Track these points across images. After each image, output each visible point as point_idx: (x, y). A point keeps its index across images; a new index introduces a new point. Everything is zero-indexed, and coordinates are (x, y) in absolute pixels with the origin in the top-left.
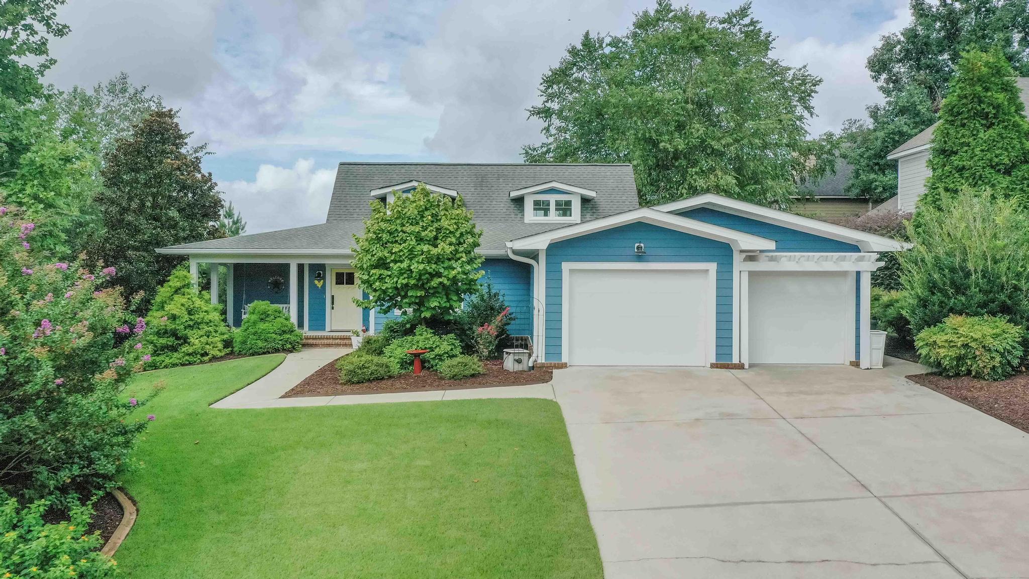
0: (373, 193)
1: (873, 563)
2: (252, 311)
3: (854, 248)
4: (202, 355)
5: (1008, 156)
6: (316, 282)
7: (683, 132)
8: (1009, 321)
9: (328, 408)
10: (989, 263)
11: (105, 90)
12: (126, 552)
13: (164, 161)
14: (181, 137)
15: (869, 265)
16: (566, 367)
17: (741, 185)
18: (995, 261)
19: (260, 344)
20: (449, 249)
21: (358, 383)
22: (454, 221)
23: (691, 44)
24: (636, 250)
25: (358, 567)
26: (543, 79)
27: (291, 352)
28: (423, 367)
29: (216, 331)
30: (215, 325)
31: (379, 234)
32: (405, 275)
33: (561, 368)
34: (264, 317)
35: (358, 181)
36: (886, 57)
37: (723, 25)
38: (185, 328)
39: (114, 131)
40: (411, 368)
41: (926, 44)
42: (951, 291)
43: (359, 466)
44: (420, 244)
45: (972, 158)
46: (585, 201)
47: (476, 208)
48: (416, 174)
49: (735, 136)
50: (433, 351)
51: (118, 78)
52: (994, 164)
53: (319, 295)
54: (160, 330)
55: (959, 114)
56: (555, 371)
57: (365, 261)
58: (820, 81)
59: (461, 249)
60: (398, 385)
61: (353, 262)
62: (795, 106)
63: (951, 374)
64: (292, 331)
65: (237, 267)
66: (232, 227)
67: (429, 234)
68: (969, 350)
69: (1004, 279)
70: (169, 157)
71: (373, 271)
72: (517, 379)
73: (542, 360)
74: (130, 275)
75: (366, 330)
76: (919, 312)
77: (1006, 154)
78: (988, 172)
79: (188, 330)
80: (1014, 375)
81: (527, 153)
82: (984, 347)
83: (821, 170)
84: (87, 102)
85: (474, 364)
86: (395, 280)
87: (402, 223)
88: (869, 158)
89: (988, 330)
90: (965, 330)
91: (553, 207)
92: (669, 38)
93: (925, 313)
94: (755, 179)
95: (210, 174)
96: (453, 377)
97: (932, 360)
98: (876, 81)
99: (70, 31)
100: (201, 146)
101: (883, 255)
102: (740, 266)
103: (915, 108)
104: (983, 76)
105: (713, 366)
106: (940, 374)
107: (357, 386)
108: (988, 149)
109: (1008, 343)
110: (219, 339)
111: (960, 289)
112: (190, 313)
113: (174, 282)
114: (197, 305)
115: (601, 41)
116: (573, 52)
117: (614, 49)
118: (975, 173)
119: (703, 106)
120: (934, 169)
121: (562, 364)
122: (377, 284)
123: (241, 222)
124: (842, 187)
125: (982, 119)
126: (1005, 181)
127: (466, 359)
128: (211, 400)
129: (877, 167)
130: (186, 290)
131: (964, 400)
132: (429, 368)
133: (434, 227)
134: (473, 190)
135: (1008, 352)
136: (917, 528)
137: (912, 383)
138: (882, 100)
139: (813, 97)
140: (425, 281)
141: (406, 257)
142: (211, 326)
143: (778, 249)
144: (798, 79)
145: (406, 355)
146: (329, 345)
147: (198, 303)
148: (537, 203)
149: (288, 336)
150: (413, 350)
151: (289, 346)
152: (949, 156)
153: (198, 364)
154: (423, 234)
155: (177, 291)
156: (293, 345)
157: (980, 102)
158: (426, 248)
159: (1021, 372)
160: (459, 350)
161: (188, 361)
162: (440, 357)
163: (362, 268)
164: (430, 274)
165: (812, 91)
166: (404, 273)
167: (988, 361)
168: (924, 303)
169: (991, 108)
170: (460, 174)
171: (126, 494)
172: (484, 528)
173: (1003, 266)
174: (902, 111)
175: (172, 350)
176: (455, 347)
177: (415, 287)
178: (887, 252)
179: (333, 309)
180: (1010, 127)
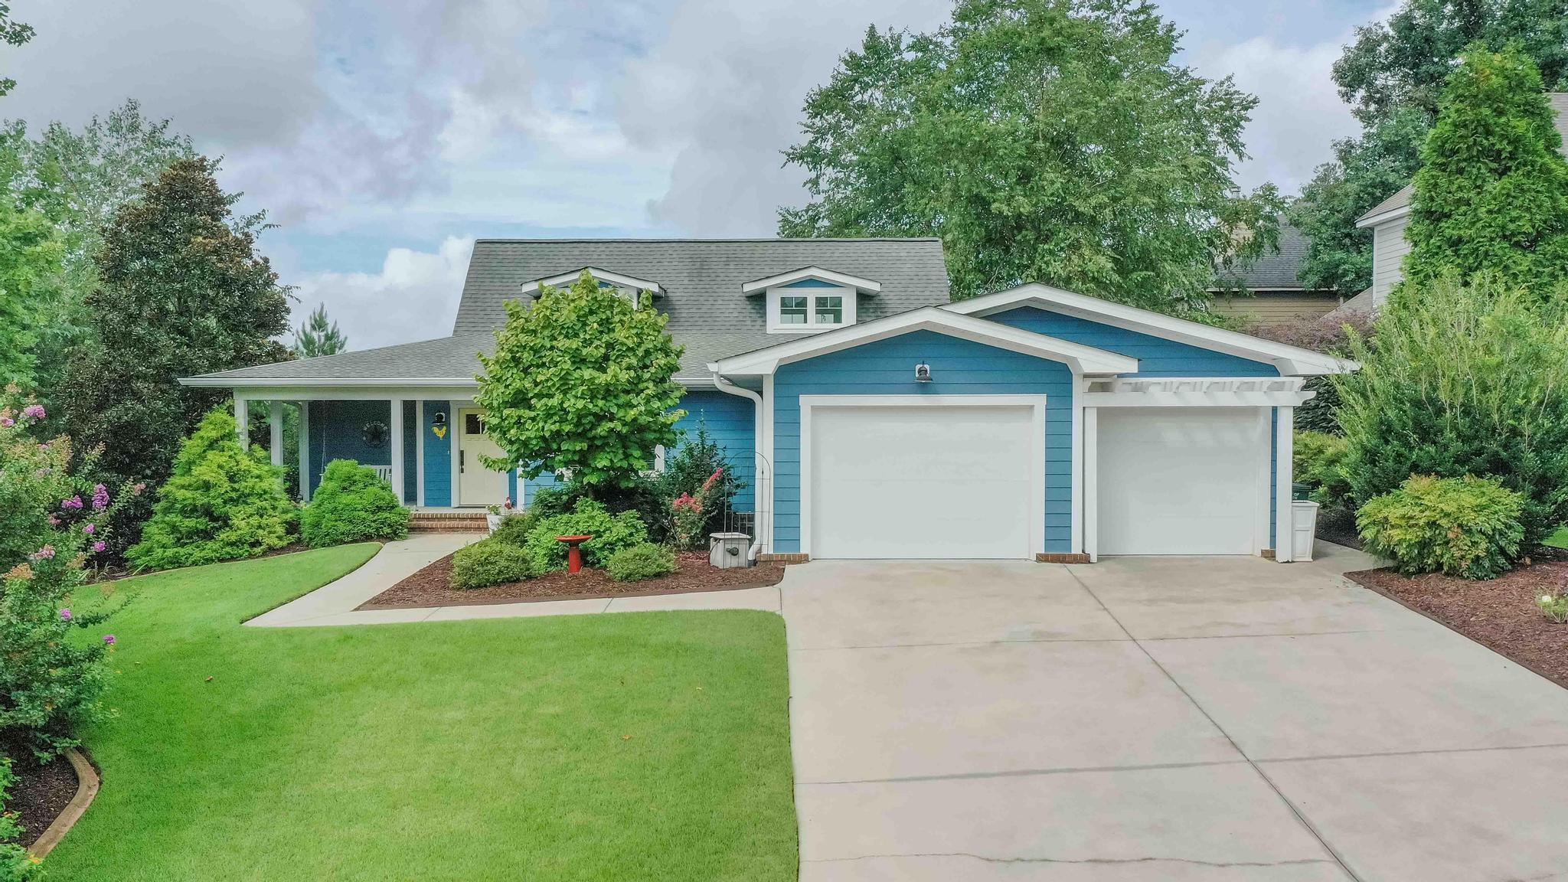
0: (526, 288)
1: (1221, 863)
2: (329, 476)
3: (1267, 369)
4: (253, 545)
5: (1531, 220)
6: (436, 430)
7: (1029, 186)
8: (1503, 485)
9: (421, 625)
10: (1474, 391)
11: (105, 128)
12: (71, 846)
13: (192, 240)
14: (221, 201)
15: (1290, 396)
16: (807, 561)
17: (1121, 269)
18: (1485, 389)
19: (342, 527)
20: (624, 376)
21: (479, 586)
22: (634, 331)
23: (1040, 44)
24: (917, 375)
25: (420, 869)
26: (807, 102)
27: (392, 539)
28: (585, 563)
29: (274, 508)
30: (272, 498)
31: (518, 352)
32: (556, 418)
33: (799, 562)
34: (348, 484)
35: (504, 268)
36: (1364, 60)
37: (1097, 13)
38: (225, 502)
39: (120, 194)
40: (565, 563)
41: (1427, 40)
42: (1413, 438)
43: (451, 715)
44: (580, 369)
45: (1473, 224)
46: (864, 298)
47: (691, 311)
48: (596, 257)
49: (1113, 191)
50: (601, 536)
51: (123, 109)
52: (1508, 233)
53: (440, 451)
54: (185, 506)
55: (1454, 152)
56: (789, 569)
57: (495, 395)
58: (1255, 101)
59: (647, 376)
60: (540, 590)
61: (477, 398)
62: (1216, 143)
63: (1411, 570)
64: (393, 507)
65: (315, 407)
66: (324, 344)
67: (593, 352)
68: (1437, 532)
69: (1496, 417)
70: (200, 234)
71: (506, 412)
72: (729, 580)
73: (768, 550)
74: (140, 420)
75: (514, 504)
76: (1365, 471)
77: (1528, 215)
78: (1498, 246)
79: (228, 506)
80: (1509, 571)
81: (785, 220)
82: (1460, 526)
83: (1256, 247)
84: (74, 147)
85: (662, 556)
86: (541, 424)
87: (552, 335)
88: (1336, 226)
89: (1468, 499)
90: (1432, 498)
91: (811, 307)
92: (1006, 34)
93: (1373, 472)
94: (1145, 260)
95: (266, 260)
96: (627, 578)
97: (1380, 548)
98: (1348, 100)
99: (33, 34)
100: (256, 214)
101: (1311, 382)
102: (1081, 397)
103: (1408, 144)
104: (1494, 91)
105: (1041, 558)
106: (1396, 570)
107: (476, 593)
108: (1499, 210)
109: (1499, 520)
110: (279, 521)
111: (1427, 434)
112: (232, 478)
113: (207, 431)
114: (243, 467)
115: (897, 41)
116: (853, 62)
117: (920, 54)
118: (1477, 249)
119: (1063, 146)
120: (1416, 244)
121: (801, 556)
122: (513, 431)
123: (338, 337)
124: (1294, 273)
125: (1492, 161)
126: (1524, 262)
127: (651, 548)
128: (244, 614)
129: (1347, 241)
130: (226, 443)
131: (1426, 610)
132: (593, 564)
133: (604, 340)
134: (686, 282)
135: (1500, 534)
136: (1303, 810)
137: (1351, 584)
138: (1356, 131)
139: (1244, 128)
140: (588, 427)
141: (558, 389)
142: (266, 500)
143: (1142, 373)
144: (1220, 99)
145: (557, 544)
146: (453, 529)
147: (245, 463)
148: (784, 302)
149: (387, 515)
150: (570, 535)
151: (387, 530)
152: (1439, 220)
153: (245, 559)
154: (585, 352)
155: (212, 445)
156: (394, 528)
157: (1488, 133)
158: (587, 373)
159: (1524, 566)
160: (644, 534)
161: (230, 554)
162: (611, 547)
163: (491, 407)
164: (595, 415)
165: (1242, 118)
166: (555, 414)
167: (1467, 548)
168: (1371, 456)
169: (1505, 142)
170: (667, 256)
171: (88, 758)
172: (624, 810)
173: (1494, 398)
174: (1390, 149)
175: (205, 538)
176: (637, 531)
177: (570, 436)
178: (1318, 377)
179: (462, 472)
180: (1535, 173)
